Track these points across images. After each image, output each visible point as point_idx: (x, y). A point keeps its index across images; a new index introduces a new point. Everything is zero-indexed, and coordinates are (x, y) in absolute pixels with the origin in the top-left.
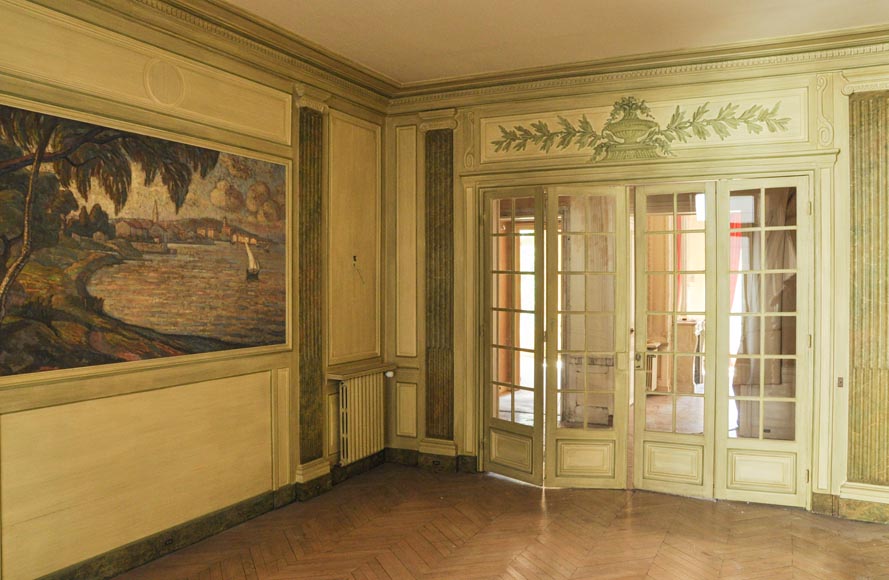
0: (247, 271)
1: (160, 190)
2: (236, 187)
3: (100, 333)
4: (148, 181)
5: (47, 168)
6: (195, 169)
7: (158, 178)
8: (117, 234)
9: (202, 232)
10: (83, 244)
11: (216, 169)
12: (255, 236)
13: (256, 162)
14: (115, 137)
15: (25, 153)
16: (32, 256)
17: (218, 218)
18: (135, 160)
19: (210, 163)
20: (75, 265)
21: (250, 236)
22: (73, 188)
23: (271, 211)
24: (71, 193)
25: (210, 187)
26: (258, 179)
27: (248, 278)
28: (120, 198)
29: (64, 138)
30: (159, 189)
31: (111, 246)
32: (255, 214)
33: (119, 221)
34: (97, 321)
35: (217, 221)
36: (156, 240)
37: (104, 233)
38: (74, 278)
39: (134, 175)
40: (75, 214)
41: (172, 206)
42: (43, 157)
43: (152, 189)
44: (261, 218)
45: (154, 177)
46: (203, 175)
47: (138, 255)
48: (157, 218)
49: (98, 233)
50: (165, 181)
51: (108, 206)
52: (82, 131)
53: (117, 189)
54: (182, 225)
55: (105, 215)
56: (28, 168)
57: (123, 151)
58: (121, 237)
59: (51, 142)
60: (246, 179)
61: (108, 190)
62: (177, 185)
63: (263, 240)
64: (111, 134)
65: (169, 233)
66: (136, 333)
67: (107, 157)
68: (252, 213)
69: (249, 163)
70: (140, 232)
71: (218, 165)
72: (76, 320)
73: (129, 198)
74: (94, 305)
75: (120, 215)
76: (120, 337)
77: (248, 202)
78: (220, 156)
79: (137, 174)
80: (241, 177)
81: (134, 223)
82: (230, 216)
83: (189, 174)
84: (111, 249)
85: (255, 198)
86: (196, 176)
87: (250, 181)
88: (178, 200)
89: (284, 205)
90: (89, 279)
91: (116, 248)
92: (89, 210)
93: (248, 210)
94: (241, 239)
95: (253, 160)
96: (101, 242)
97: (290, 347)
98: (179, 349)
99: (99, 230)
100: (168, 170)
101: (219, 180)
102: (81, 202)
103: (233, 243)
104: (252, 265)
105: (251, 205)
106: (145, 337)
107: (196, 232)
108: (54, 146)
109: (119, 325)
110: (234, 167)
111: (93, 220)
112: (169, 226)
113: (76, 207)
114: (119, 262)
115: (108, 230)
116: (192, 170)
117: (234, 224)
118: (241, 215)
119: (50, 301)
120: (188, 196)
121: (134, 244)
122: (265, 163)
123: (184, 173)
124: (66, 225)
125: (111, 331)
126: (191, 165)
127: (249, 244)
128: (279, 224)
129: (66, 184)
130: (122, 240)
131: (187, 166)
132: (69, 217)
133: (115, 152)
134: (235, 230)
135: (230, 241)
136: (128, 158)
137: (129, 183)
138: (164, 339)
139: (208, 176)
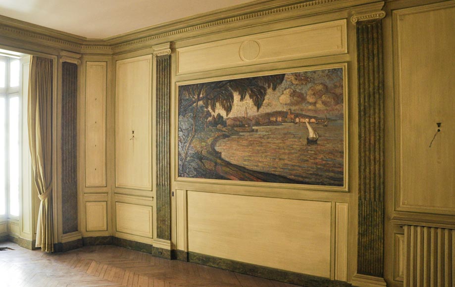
0: (308, 139)
1: (249, 101)
2: (298, 90)
3: (220, 166)
4: (242, 99)
5: (201, 103)
6: (269, 87)
7: (247, 96)
8: (227, 125)
9: (274, 119)
10: (213, 130)
11: (283, 84)
12: (314, 118)
13: (315, 72)
14: (226, 84)
15: (193, 99)
16: (196, 136)
17: (285, 110)
18: (235, 91)
19: (278, 81)
20: (210, 139)
21: (310, 117)
22: (210, 109)
23: (329, 100)
24: (209, 111)
25: (279, 94)
26: (316, 82)
27: (308, 143)
28: (228, 109)
29: (206, 90)
30: (247, 101)
31: (225, 130)
32: (315, 104)
33: (228, 119)
34: (219, 161)
35: (283, 112)
36: (246, 126)
37: (222, 125)
38: (210, 143)
39: (235, 98)
40: (210, 119)
41: (255, 108)
42: (199, 99)
43: (244, 102)
44: (319, 106)
45: (245, 97)
46: (274, 89)
47: (237, 133)
48: (247, 115)
49: (219, 125)
50: (251, 97)
51: (223, 113)
52: (213, 85)
53: (227, 106)
54: (261, 117)
55: (222, 117)
56: (194, 104)
57: (230, 88)
58: (229, 125)
59: (202, 93)
60: (306, 84)
61: (224, 107)
62: (258, 98)
63: (321, 119)
64: (224, 83)
65: (253, 122)
66: (237, 168)
67: (223, 93)
68: (311, 104)
69: (309, 75)
70: (238, 123)
71: (284, 81)
72: (211, 160)
73: (233, 108)
74: (218, 155)
75: (229, 116)
76: (229, 169)
77: (308, 97)
78: (286, 76)
79: (236, 97)
80: (302, 84)
81: (235, 119)
82: (293, 108)
83: (265, 90)
84: (225, 131)
85: (314, 94)
86: (269, 91)
87: (309, 85)
88: (258, 105)
89: (342, 94)
90: (215, 144)
91: (227, 131)
92: (215, 116)
93: (308, 102)
94: (302, 120)
95: (311, 72)
96: (221, 129)
97: (347, 190)
98: (259, 179)
99: (219, 124)
100: (252, 91)
101: (285, 89)
102: (213, 113)
103: (297, 123)
104: (312, 134)
105: (311, 99)
106: (240, 170)
107: (269, 120)
108: (203, 94)
109: (228, 164)
110: (296, 79)
111: (217, 120)
112: (253, 118)
113: (210, 116)
114: (228, 136)
115: (224, 123)
116: (267, 88)
117: (297, 112)
118: (304, 106)
119: (201, 152)
120: (265, 102)
121: (235, 129)
122: (323, 71)
123: (262, 91)
124: (207, 123)
125: (225, 166)
126: (266, 86)
127: (309, 123)
128: (337, 107)
129: (207, 108)
130: (229, 127)
131: (263, 87)
132: (208, 120)
133: (226, 90)
134: (297, 116)
135: (293, 122)
136: (232, 91)
137: (233, 102)
138: (251, 172)
139: (277, 89)
